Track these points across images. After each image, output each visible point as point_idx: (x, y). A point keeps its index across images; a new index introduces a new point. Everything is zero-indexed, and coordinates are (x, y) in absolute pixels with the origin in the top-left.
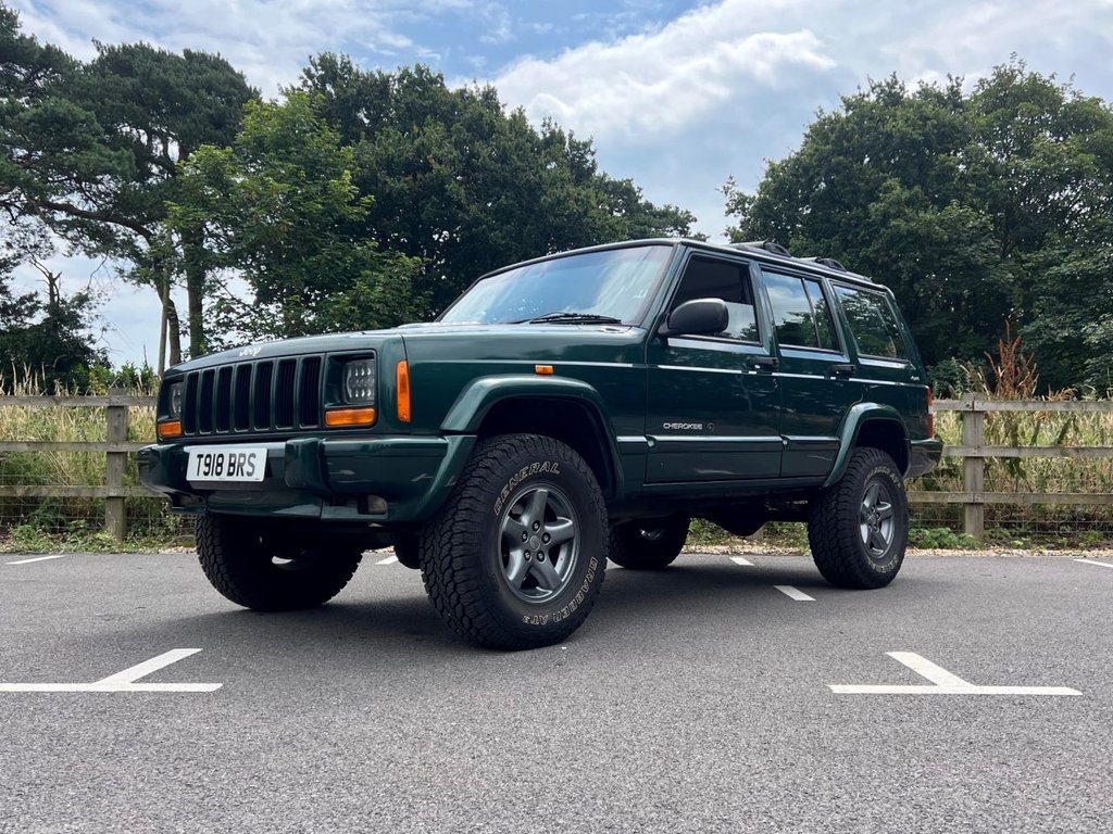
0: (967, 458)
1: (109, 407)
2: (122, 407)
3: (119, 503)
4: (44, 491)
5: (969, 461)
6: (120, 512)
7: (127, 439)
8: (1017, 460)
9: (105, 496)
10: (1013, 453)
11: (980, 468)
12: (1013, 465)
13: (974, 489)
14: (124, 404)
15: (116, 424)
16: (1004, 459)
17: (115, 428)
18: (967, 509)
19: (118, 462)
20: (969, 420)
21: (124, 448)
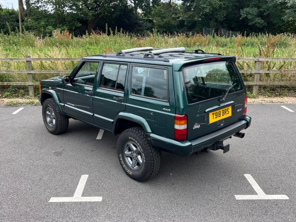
0: (256, 73)
1: (26, 61)
2: (30, 61)
3: (32, 86)
4: (12, 84)
5: (256, 74)
6: (33, 89)
7: (32, 69)
8: (268, 74)
9: (28, 85)
10: (268, 72)
11: (259, 76)
12: (267, 75)
13: (257, 81)
14: (30, 60)
15: (29, 65)
16: (265, 73)
17: (29, 67)
18: (254, 86)
19: (31, 76)
20: (257, 63)
21: (32, 72)
